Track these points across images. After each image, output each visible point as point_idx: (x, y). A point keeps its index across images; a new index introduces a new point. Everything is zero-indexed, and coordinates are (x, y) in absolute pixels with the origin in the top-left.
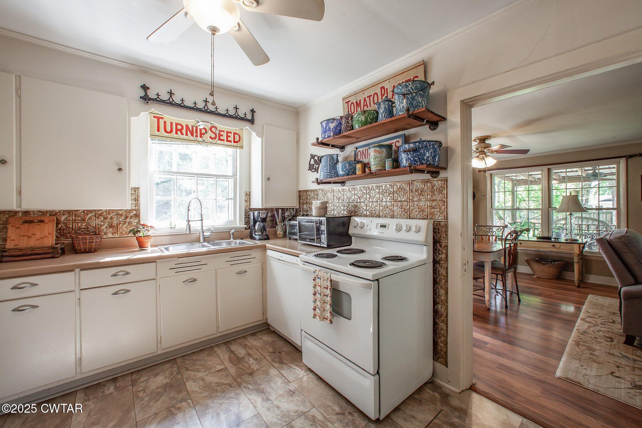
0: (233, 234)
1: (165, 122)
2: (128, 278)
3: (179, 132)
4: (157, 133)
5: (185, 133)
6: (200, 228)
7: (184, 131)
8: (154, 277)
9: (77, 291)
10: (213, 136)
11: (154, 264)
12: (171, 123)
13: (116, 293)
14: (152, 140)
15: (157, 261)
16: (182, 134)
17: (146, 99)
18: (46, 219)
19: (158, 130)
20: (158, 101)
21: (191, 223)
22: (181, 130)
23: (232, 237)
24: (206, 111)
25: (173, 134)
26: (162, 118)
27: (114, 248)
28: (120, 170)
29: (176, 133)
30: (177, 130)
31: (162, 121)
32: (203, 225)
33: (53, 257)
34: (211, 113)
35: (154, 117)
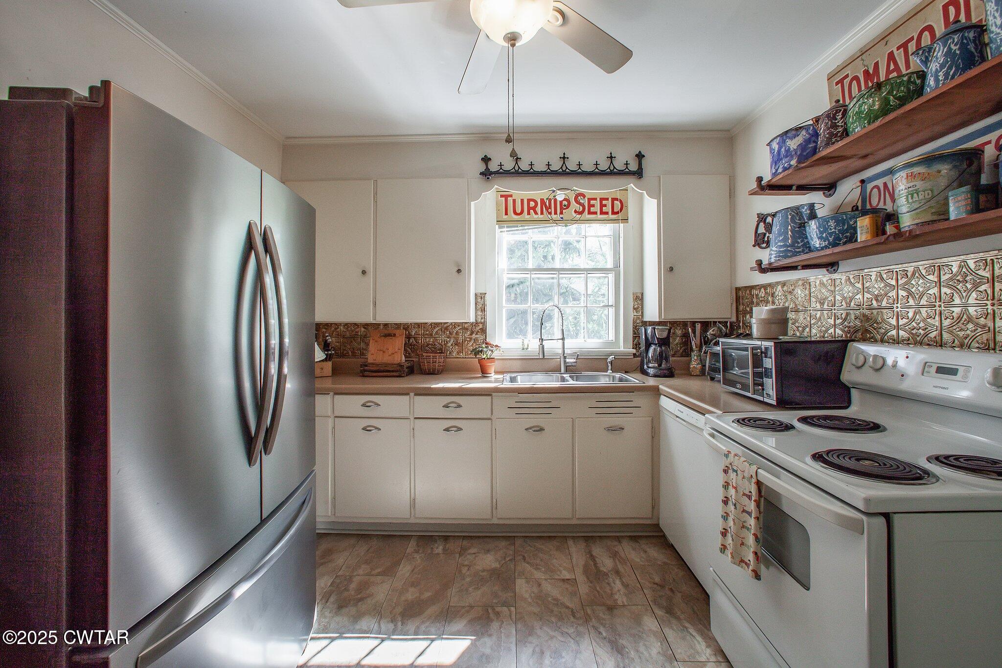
0: (611, 363)
1: (514, 201)
2: (459, 413)
3: (532, 211)
4: (505, 217)
5: (539, 213)
6: (560, 351)
7: (538, 209)
8: (489, 416)
9: (412, 419)
10: (579, 208)
11: (489, 398)
12: (522, 201)
13: (447, 430)
14: (500, 227)
15: (494, 394)
16: (536, 213)
17: (487, 174)
18: (397, 332)
19: (506, 214)
20: (503, 173)
21: (544, 343)
22: (534, 209)
23: (610, 368)
24: (564, 173)
25: (525, 216)
26: (511, 196)
27: (456, 371)
28: (459, 271)
29: (529, 213)
30: (529, 208)
31: (510, 200)
32: (565, 348)
33: (400, 376)
34: (573, 173)
35: (502, 196)
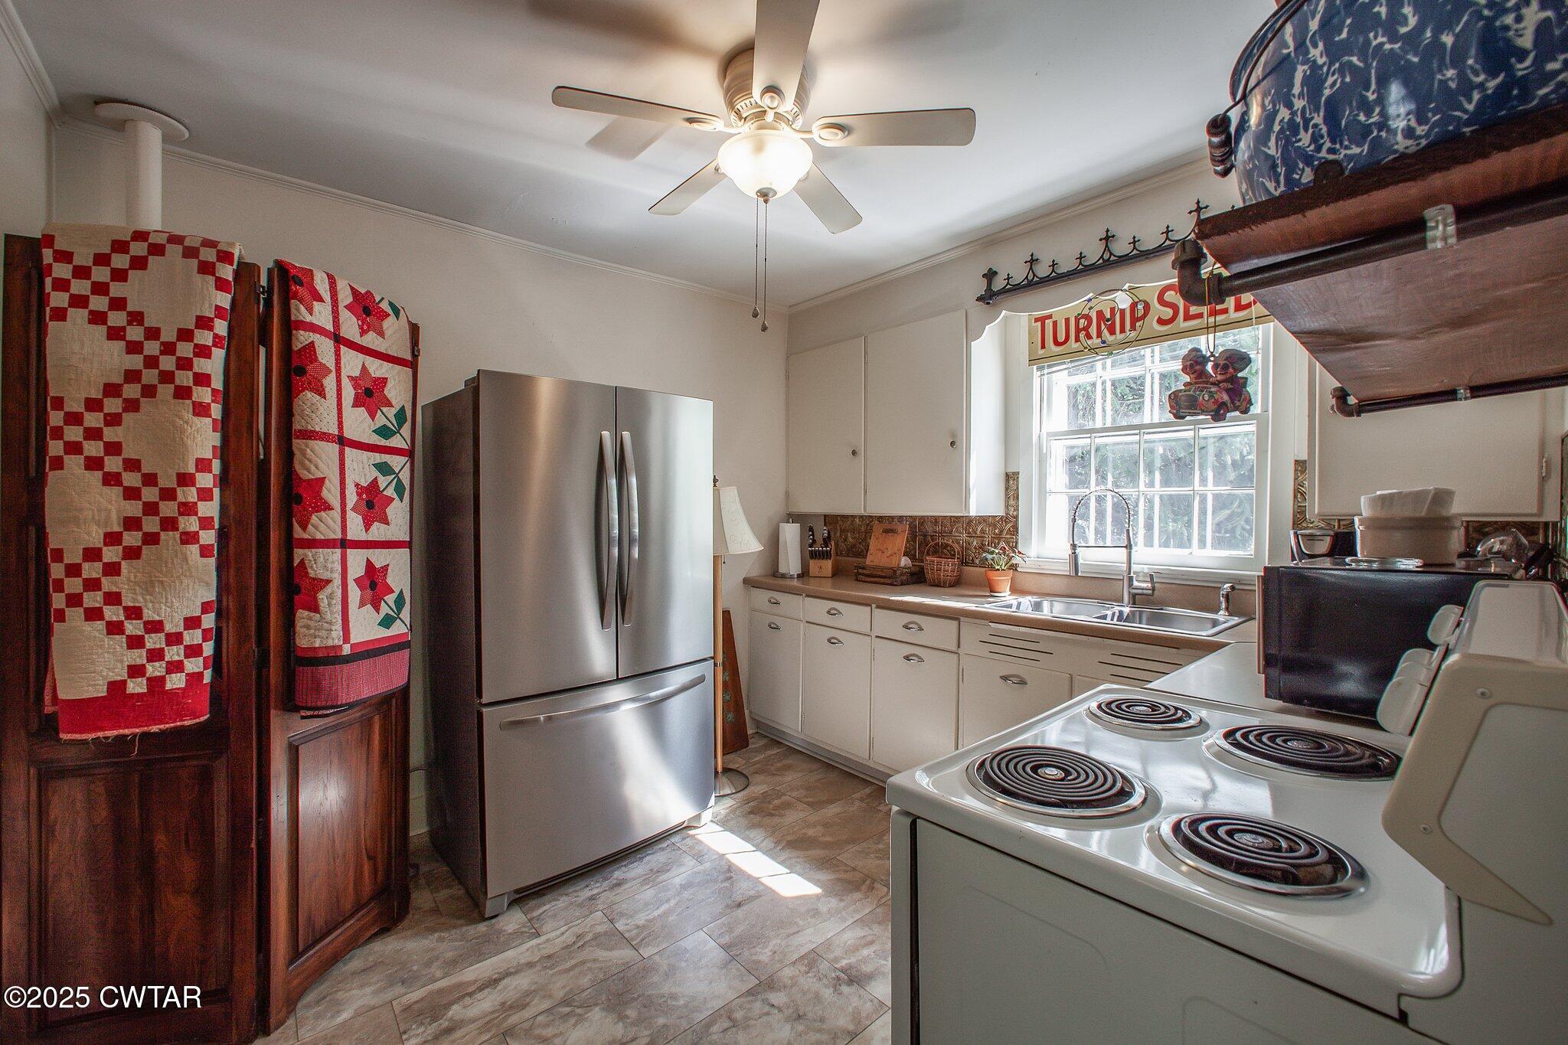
0: (1227, 597)
1: (1055, 324)
2: (920, 638)
3: (1082, 335)
4: (1041, 352)
5: (1094, 335)
6: (1125, 566)
7: (1093, 330)
8: (954, 649)
9: (873, 637)
10: (1168, 313)
11: (955, 623)
12: (1067, 320)
13: (907, 658)
14: (1040, 369)
15: (962, 619)
16: (1089, 336)
17: (989, 297)
18: (900, 528)
19: (1043, 347)
20: (1014, 289)
21: (1078, 550)
22: (1086, 329)
23: (1223, 606)
24: (1110, 263)
25: (1073, 345)
26: (1050, 317)
28: (952, 444)
29: (1077, 340)
30: (1078, 331)
31: (1049, 323)
32: (1132, 562)
33: (891, 584)
34: (1124, 260)
35: (1036, 320)
